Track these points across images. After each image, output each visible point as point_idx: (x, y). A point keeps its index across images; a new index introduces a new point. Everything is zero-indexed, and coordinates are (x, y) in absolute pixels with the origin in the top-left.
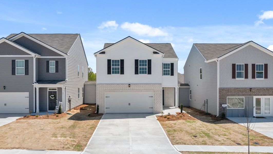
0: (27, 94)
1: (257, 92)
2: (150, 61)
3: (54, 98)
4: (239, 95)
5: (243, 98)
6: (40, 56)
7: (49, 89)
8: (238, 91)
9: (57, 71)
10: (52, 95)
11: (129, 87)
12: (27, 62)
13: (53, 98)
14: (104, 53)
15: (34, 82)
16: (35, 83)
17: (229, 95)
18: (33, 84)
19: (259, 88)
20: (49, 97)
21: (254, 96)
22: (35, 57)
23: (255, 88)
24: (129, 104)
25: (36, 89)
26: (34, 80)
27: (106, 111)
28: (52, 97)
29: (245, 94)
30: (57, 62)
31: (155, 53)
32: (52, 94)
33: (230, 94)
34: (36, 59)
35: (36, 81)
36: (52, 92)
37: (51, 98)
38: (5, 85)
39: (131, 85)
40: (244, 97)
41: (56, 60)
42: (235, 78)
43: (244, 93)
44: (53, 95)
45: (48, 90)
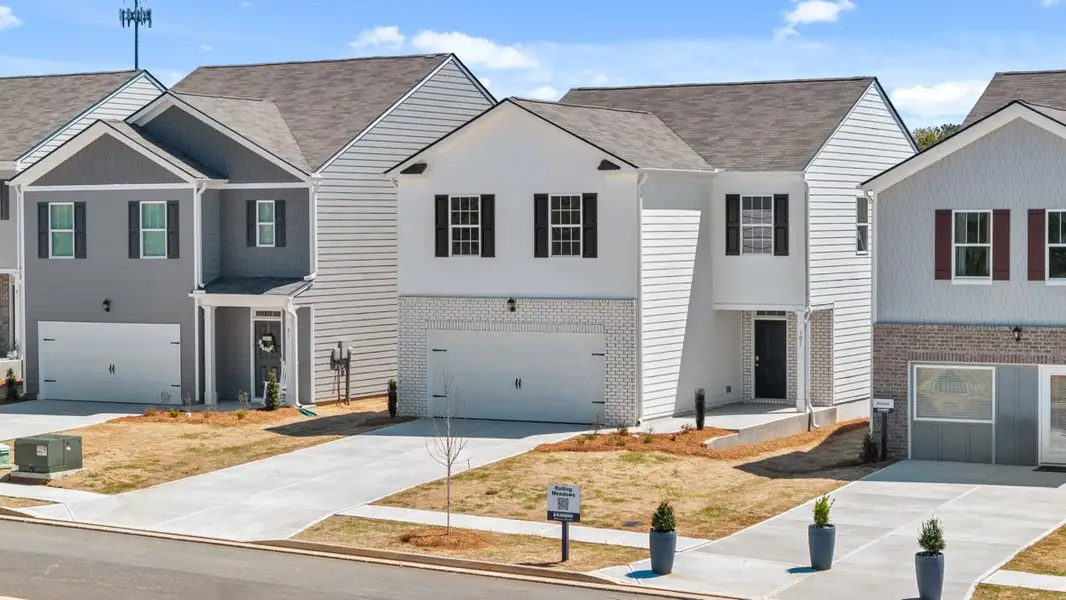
0: (174, 331)
1: (1049, 348)
2: (590, 200)
3: (271, 348)
4: (961, 358)
5: (991, 371)
6: (227, 181)
7: (259, 313)
8: (957, 338)
9: (281, 240)
10: (265, 338)
11: (513, 309)
12: (173, 207)
13: (269, 350)
14: (418, 169)
15: (196, 287)
16: (200, 288)
17: (916, 357)
18: (190, 295)
19: (1057, 326)
20: (256, 346)
21: (1041, 366)
22: (198, 190)
23: (1037, 326)
24: (518, 383)
25: (202, 311)
26: (198, 279)
27: (431, 407)
28: (266, 344)
29: (991, 353)
30: (281, 206)
31: (605, 166)
32: (266, 335)
33: (921, 351)
34: (203, 195)
35: (204, 282)
36: (266, 326)
37: (262, 346)
38: (111, 298)
39: (518, 302)
40: (993, 369)
41: (277, 199)
42: (950, 278)
43: (987, 349)
44: (270, 335)
45: (253, 318)
